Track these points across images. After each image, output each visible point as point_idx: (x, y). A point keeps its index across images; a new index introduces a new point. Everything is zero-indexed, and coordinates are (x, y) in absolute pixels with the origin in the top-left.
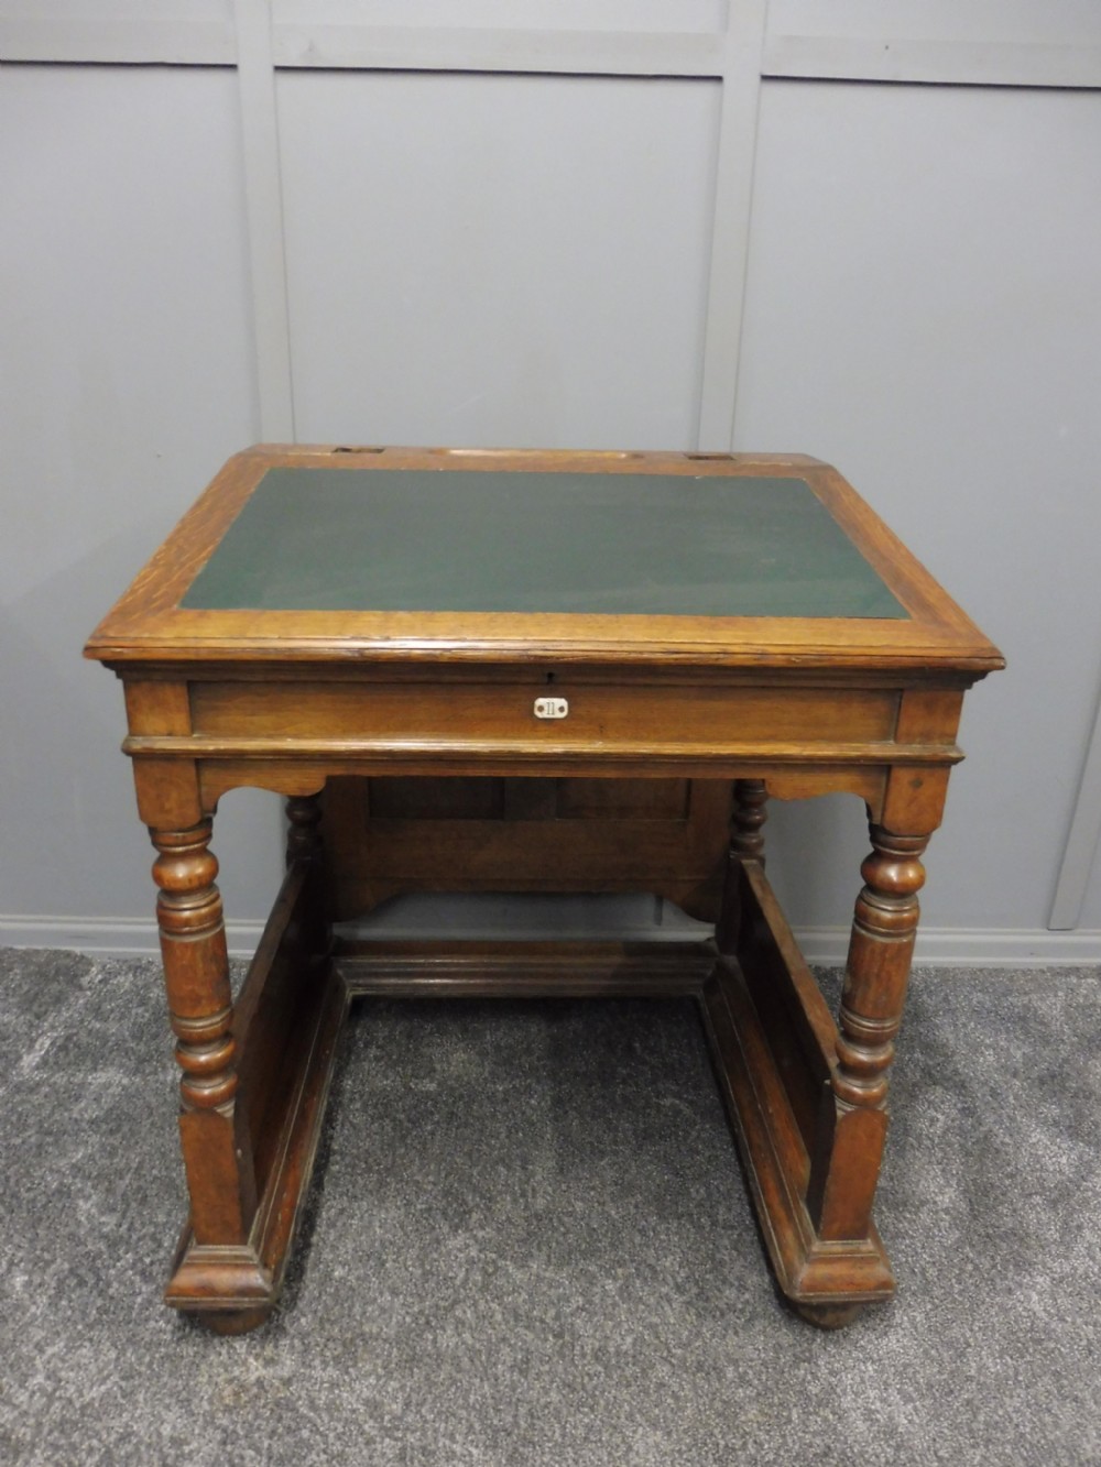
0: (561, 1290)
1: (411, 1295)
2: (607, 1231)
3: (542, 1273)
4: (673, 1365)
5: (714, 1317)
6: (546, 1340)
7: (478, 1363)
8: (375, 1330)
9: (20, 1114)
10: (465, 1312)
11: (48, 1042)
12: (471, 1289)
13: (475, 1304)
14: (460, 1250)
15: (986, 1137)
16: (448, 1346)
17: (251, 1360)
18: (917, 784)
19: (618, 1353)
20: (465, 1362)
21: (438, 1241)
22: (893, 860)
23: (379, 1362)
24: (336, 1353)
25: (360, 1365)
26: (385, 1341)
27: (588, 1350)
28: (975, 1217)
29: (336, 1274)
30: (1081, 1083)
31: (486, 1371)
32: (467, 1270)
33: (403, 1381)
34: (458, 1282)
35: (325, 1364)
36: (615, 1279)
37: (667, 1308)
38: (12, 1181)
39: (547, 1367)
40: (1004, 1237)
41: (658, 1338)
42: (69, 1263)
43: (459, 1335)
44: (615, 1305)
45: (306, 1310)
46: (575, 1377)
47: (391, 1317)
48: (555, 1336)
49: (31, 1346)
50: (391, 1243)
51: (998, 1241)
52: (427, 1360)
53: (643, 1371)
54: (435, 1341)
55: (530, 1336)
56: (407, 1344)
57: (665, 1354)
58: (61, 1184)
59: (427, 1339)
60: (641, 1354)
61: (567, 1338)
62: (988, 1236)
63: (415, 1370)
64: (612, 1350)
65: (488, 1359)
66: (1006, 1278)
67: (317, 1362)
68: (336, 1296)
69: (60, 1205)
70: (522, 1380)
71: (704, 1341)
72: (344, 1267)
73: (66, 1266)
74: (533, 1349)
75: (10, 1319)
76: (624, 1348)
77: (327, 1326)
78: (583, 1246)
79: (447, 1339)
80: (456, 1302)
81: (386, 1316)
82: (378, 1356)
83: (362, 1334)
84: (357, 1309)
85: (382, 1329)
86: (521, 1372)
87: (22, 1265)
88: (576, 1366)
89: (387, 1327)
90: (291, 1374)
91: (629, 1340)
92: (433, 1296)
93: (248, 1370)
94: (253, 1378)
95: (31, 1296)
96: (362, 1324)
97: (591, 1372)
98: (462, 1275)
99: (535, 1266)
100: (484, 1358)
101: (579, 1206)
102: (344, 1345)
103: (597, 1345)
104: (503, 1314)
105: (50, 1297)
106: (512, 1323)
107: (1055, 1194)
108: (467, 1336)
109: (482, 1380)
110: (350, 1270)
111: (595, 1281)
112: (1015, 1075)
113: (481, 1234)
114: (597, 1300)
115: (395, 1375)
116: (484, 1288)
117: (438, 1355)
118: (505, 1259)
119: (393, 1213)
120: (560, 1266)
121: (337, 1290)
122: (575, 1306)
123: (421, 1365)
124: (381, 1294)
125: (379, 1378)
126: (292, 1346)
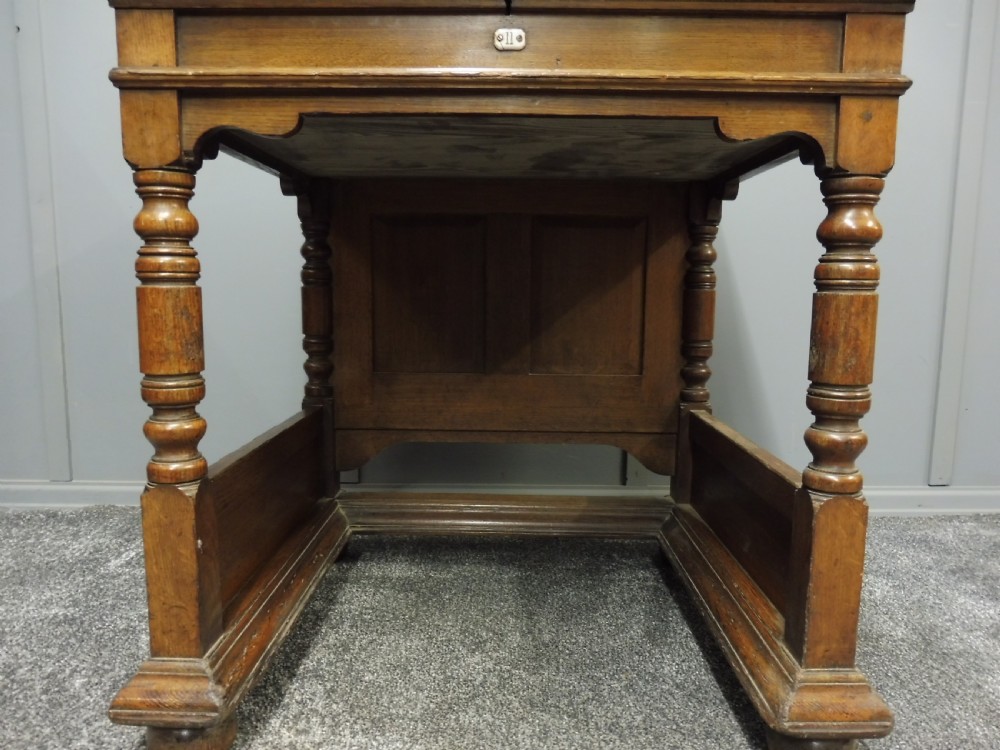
0: (571, 688)
1: (435, 691)
2: (608, 653)
3: (552, 677)
4: (684, 734)
5: (714, 704)
6: (562, 719)
7: (499, 734)
8: (401, 712)
9: (101, 590)
10: (484, 701)
11: (134, 554)
12: (489, 688)
13: (494, 697)
14: (477, 664)
15: (919, 601)
16: (470, 723)
17: (284, 731)
18: (867, 117)
19: (630, 727)
20: (487, 733)
21: (457, 658)
22: (848, 205)
23: (406, 733)
24: (364, 727)
25: (388, 734)
26: (411, 720)
27: (602, 724)
28: (929, 644)
29: (367, 678)
30: (986, 573)
31: (507, 739)
32: (485, 676)
33: (429, 746)
34: (477, 683)
35: (354, 734)
36: (619, 680)
37: (670, 698)
38: (86, 623)
39: (565, 736)
40: (960, 654)
41: (664, 716)
42: (126, 670)
43: (480, 716)
44: (622, 697)
45: (338, 700)
46: (592, 742)
47: (416, 705)
48: (569, 717)
49: (80, 721)
50: (415, 659)
51: (954, 657)
52: (449, 731)
53: (656, 738)
54: (457, 720)
55: (546, 717)
56: (431, 721)
57: (674, 727)
58: (129, 625)
59: (450, 719)
60: (651, 727)
61: (581, 717)
62: (944, 653)
63: (440, 738)
64: (624, 725)
65: (508, 732)
66: (972, 678)
67: (347, 732)
68: (366, 692)
69: (124, 638)
70: (542, 744)
71: (708, 718)
72: (373, 674)
73: (123, 672)
74: (550, 724)
75: (65, 705)
76: (636, 724)
77: (357, 710)
78: (588, 661)
79: (469, 718)
80: (475, 696)
81: (412, 704)
82: (404, 729)
83: (391, 715)
84: (385, 700)
85: (408, 712)
86: (540, 739)
87: (83, 672)
88: (593, 736)
89: (412, 710)
90: (322, 740)
91: (639, 718)
92: (455, 691)
93: (281, 738)
94: (286, 741)
95: (87, 690)
96: (389, 708)
97: (607, 739)
98: (480, 679)
99: (546, 674)
100: (504, 730)
101: (581, 639)
102: (373, 721)
103: (609, 721)
104: (520, 703)
105: (105, 691)
106: (529, 708)
107: (992, 631)
108: (488, 716)
109: (503, 745)
110: (378, 676)
111: (601, 682)
112: (930, 568)
113: (495, 655)
114: (605, 693)
115: (420, 741)
116: (501, 687)
117: (461, 729)
118: (519, 669)
119: (416, 642)
120: (568, 674)
121: (366, 687)
122: (586, 698)
123: (445, 735)
124: (407, 690)
125: (405, 743)
126: (323, 723)
